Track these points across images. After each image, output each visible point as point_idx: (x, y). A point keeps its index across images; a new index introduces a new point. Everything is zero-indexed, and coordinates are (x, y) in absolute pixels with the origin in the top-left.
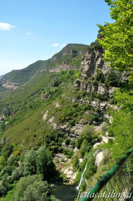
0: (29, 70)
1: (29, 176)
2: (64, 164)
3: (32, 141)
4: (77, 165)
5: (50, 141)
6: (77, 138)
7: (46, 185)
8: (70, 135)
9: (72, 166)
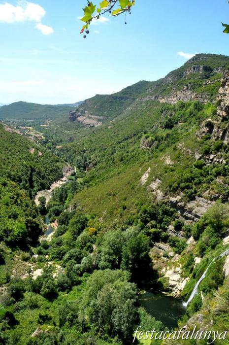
0: (124, 95)
1: (108, 270)
2: (167, 261)
3: (119, 215)
4: (190, 267)
5: (148, 219)
6: (195, 221)
7: (133, 290)
8: (184, 214)
9: (181, 267)
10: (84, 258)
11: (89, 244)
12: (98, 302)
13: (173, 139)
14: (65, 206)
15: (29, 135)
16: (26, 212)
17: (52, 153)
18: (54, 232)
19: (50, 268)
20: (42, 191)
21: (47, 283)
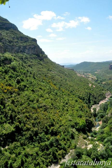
16: (86, 115)
19: (96, 145)
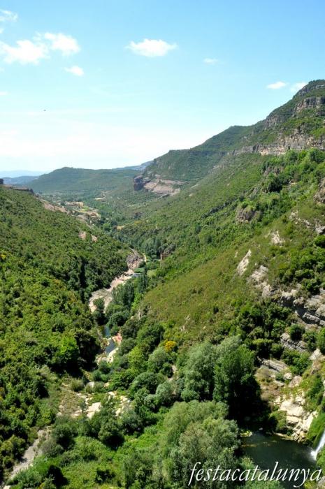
0: (209, 149)
1: (195, 401)
2: (283, 386)
3: (208, 321)
4: (317, 395)
5: (251, 325)
6: (322, 326)
7: (233, 430)
8: (304, 316)
9: (303, 395)
10: (159, 386)
11: (166, 365)
12: (180, 451)
13: (282, 206)
14: (131, 311)
15: (79, 214)
16: (77, 322)
17: (112, 236)
18: (117, 349)
19: (111, 400)
20: (100, 291)
21: (107, 424)
